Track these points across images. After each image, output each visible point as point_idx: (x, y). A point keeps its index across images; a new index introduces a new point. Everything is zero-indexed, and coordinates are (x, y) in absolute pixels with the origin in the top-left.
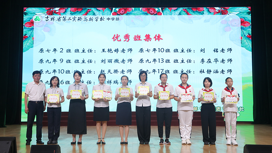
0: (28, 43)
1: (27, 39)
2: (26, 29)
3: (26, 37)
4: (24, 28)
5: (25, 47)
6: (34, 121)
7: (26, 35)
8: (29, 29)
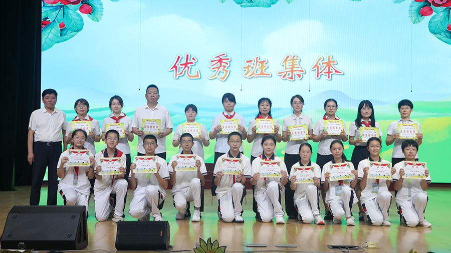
0: (51, 34)
1: (49, 27)
2: (47, 8)
3: (47, 23)
4: (42, 6)
5: (45, 42)
6: (44, 180)
7: (47, 18)
8: (52, 8)
